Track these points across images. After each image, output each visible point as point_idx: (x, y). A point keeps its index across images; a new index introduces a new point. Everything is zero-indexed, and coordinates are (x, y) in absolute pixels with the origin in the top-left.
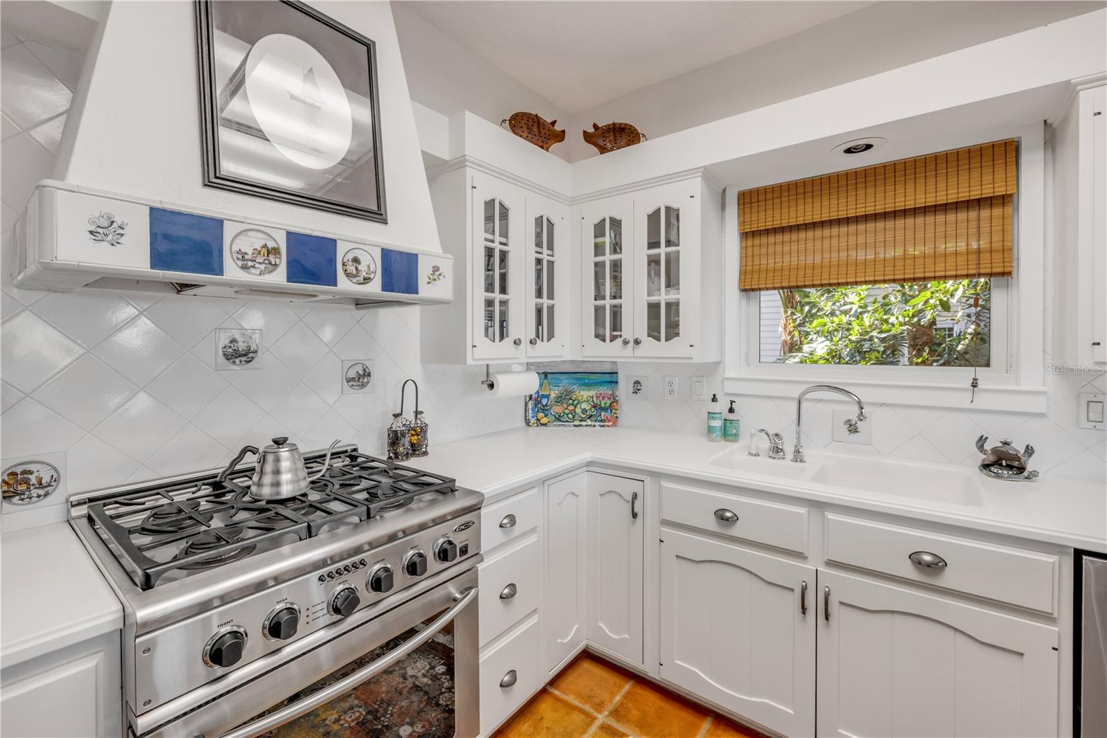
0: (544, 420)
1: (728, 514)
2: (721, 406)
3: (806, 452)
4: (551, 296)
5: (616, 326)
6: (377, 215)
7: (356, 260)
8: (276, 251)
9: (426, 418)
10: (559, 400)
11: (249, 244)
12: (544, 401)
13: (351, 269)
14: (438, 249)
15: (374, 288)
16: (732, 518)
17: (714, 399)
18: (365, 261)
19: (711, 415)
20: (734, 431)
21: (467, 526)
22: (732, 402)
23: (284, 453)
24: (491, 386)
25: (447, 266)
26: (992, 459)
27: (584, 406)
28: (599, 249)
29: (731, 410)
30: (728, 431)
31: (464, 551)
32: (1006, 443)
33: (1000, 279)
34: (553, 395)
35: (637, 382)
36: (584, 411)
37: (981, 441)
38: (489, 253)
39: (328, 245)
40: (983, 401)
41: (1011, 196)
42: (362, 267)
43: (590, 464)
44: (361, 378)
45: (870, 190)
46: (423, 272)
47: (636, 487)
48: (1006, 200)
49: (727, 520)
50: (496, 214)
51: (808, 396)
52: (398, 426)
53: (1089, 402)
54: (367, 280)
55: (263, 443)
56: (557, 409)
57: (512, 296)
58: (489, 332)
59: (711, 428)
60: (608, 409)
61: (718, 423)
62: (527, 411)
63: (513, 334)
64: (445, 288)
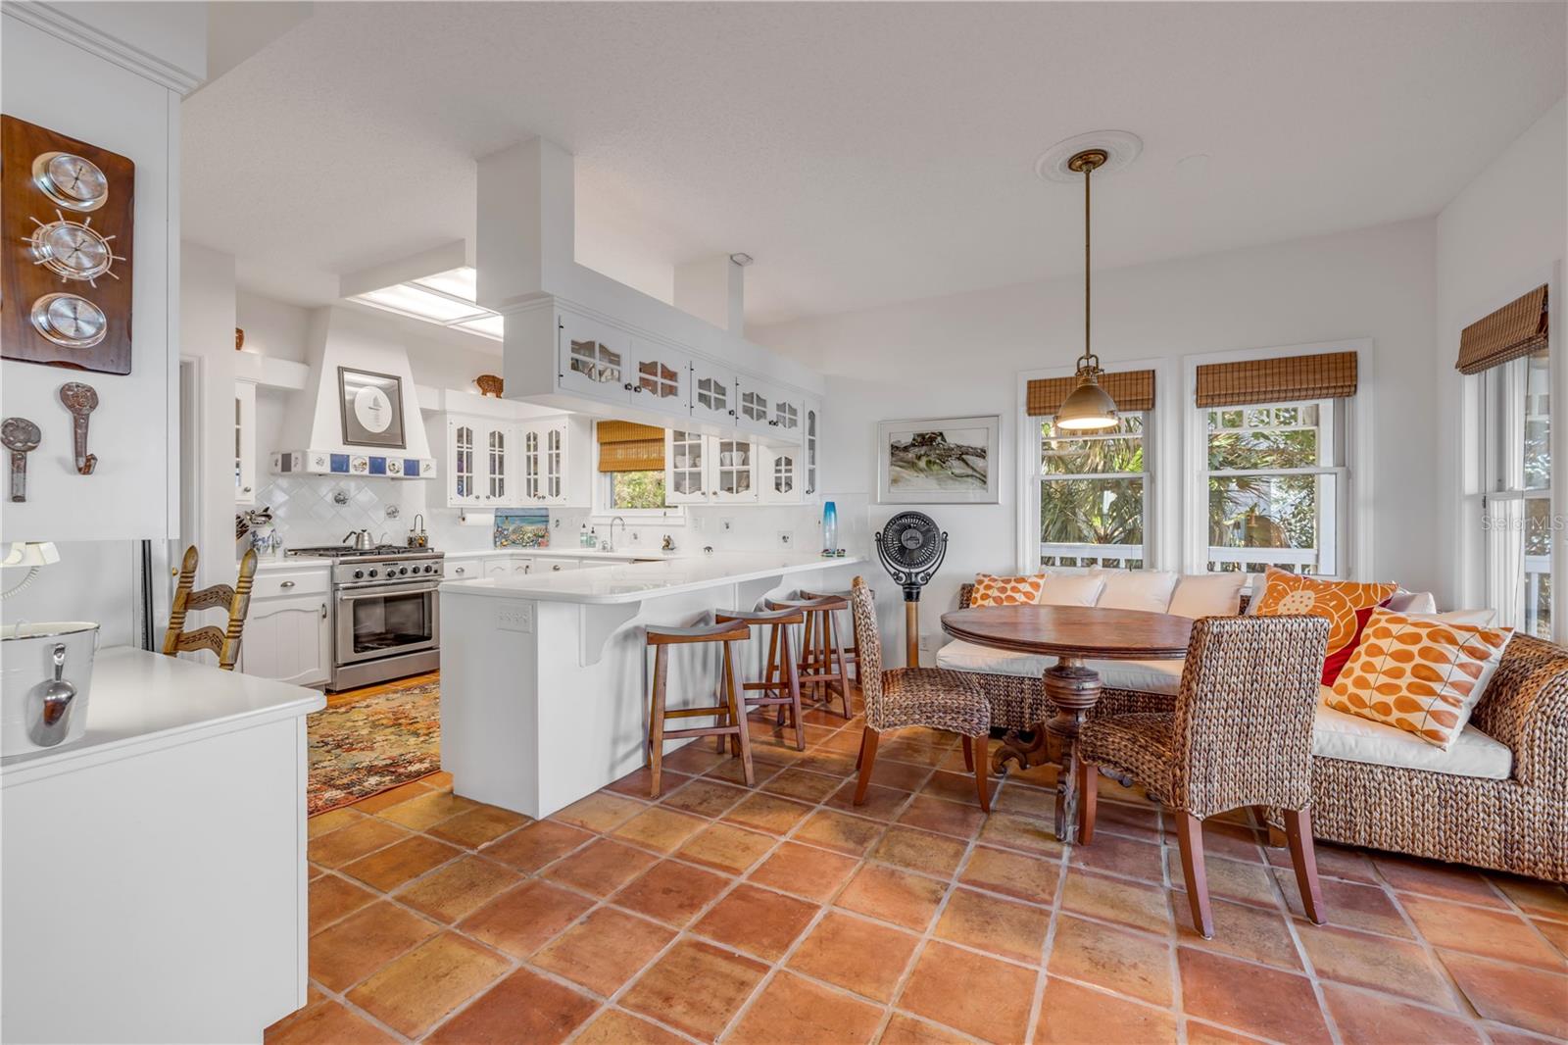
0: (505, 543)
2: (588, 530)
4: (501, 473)
5: (536, 490)
6: (403, 446)
7: (393, 465)
8: (365, 464)
9: (428, 533)
10: (514, 532)
11: (357, 462)
12: (505, 533)
13: (392, 467)
14: (430, 457)
15: (401, 474)
17: (584, 526)
18: (397, 464)
19: (582, 534)
20: (593, 542)
21: (437, 563)
22: (593, 528)
23: (365, 534)
24: (464, 519)
25: (433, 464)
27: (529, 534)
28: (529, 450)
29: (593, 532)
30: (590, 542)
31: (436, 572)
34: (511, 529)
35: (557, 521)
36: (529, 538)
38: (460, 455)
39: (384, 459)
40: (668, 521)
42: (396, 467)
43: (512, 555)
44: (394, 513)
46: (422, 467)
47: (527, 563)
50: (465, 436)
52: (412, 535)
53: (694, 519)
54: (398, 472)
55: (356, 531)
56: (513, 537)
57: (475, 474)
58: (460, 492)
59: (582, 541)
60: (543, 537)
61: (584, 538)
62: (495, 537)
63: (475, 493)
64: (432, 473)
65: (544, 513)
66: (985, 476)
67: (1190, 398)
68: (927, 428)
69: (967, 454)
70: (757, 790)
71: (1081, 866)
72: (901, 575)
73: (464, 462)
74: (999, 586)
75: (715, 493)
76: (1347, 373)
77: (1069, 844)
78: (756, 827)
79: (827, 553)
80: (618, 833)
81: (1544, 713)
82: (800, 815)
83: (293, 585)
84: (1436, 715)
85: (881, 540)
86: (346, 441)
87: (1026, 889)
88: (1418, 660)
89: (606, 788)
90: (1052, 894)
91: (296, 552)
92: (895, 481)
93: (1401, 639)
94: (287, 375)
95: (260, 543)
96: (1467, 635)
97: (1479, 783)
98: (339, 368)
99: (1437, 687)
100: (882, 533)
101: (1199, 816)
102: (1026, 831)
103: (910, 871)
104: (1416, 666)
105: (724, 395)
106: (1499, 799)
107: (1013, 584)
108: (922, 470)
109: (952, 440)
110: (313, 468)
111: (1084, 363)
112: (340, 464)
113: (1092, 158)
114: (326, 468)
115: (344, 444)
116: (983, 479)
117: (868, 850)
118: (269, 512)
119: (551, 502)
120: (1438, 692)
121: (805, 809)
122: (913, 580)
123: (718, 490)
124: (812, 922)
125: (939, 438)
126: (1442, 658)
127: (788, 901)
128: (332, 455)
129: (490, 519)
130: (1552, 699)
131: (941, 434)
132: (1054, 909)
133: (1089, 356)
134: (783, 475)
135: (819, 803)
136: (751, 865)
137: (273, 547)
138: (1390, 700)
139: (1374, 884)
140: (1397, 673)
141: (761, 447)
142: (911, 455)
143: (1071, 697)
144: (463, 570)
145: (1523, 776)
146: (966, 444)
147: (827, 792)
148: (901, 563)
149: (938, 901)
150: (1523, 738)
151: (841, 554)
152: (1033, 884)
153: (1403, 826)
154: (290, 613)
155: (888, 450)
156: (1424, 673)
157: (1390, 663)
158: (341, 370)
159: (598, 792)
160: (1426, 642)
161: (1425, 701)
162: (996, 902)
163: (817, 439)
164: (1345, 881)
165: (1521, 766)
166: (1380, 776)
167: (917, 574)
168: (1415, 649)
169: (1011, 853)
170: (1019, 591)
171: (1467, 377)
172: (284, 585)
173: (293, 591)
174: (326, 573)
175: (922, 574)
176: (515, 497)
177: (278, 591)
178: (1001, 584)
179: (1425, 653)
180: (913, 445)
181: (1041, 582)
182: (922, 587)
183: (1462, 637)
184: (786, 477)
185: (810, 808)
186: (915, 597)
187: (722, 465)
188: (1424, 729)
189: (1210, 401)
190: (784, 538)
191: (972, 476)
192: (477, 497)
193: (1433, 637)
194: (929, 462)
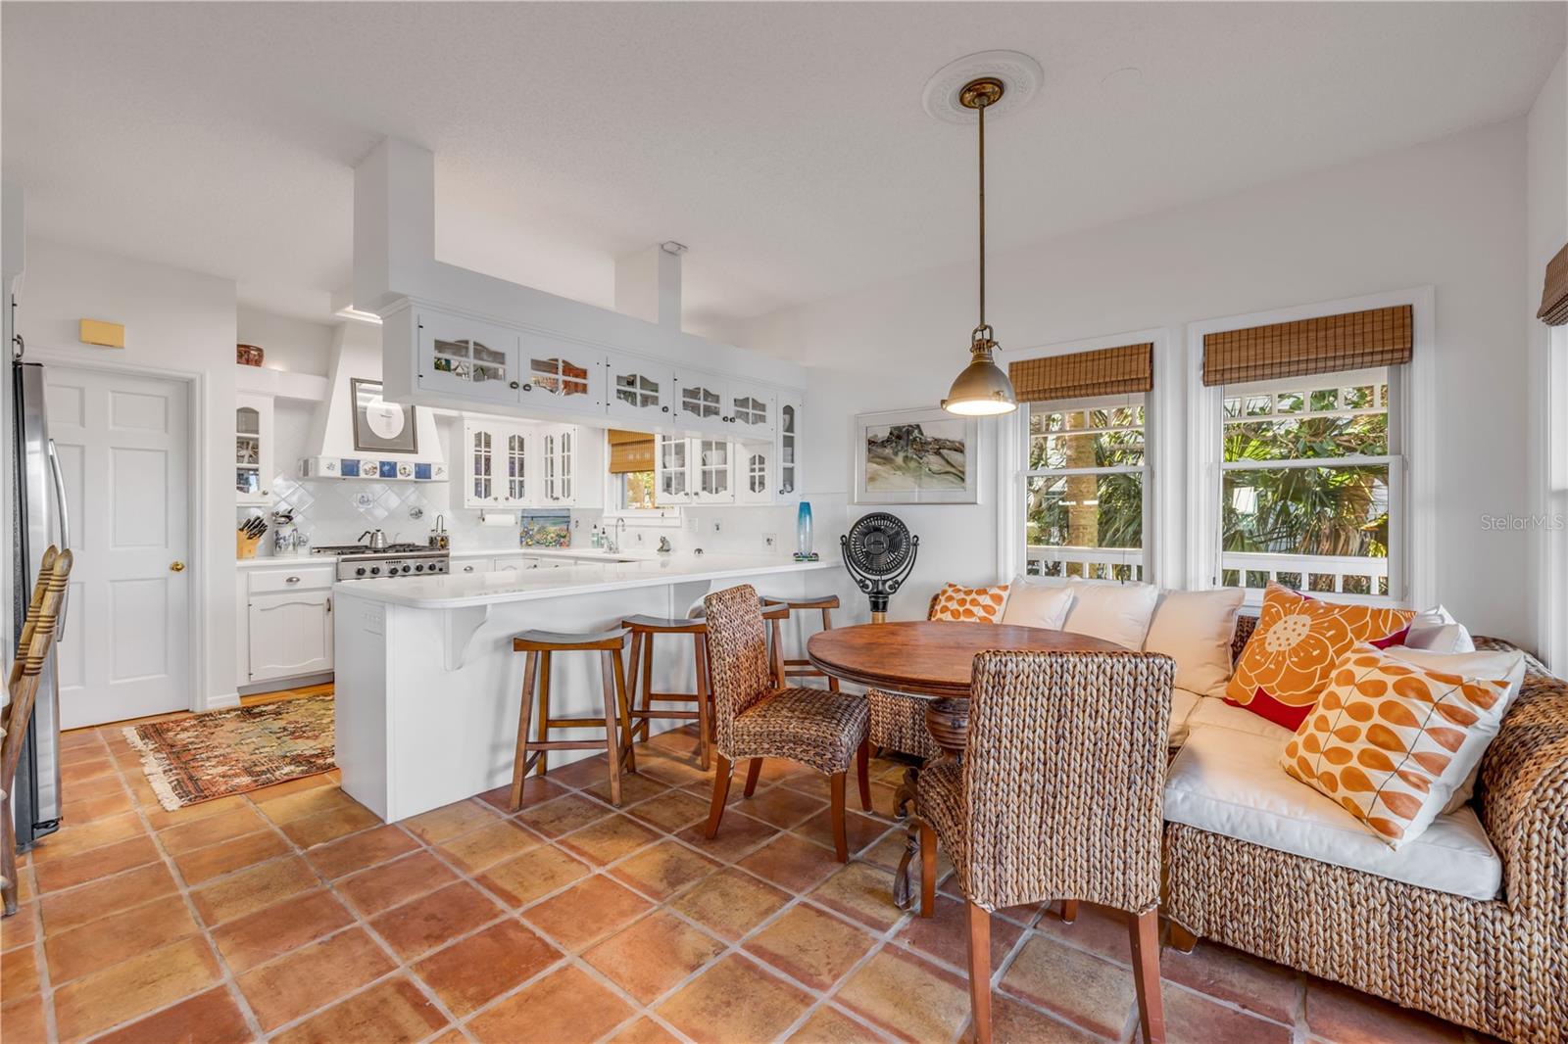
0: (530, 543)
2: (599, 530)
4: (522, 475)
6: (415, 451)
7: (404, 469)
8: (376, 468)
9: (450, 534)
10: (539, 531)
11: (367, 467)
12: (531, 533)
13: (403, 471)
14: (443, 461)
15: (412, 477)
17: (595, 527)
18: (408, 468)
19: (593, 535)
21: (442, 561)
22: (604, 529)
23: (379, 534)
24: (483, 520)
25: (445, 468)
27: (552, 535)
28: (546, 452)
29: (604, 533)
31: (441, 570)
34: (536, 530)
35: (577, 521)
36: (552, 538)
38: (478, 457)
39: (393, 466)
42: (407, 471)
43: (524, 554)
44: (419, 514)
46: (434, 471)
47: (535, 562)
52: (434, 535)
53: (689, 520)
54: (409, 475)
55: (373, 531)
56: (538, 537)
57: (493, 477)
58: (478, 493)
59: (593, 542)
60: (564, 537)
61: (596, 539)
62: (521, 537)
63: (493, 495)
64: (444, 476)
65: (565, 514)
66: (963, 473)
67: (1196, 374)
68: (903, 421)
69: (944, 448)
70: (622, 812)
71: (904, 944)
72: (868, 582)
73: (484, 465)
74: (960, 597)
75: (696, 494)
76: (1399, 333)
77: (911, 913)
78: (582, 853)
79: (799, 557)
80: (444, 846)
81: (1545, 810)
82: (639, 845)
83: (298, 580)
84: (1390, 799)
85: (845, 543)
86: (357, 448)
87: (812, 966)
88: (1377, 719)
89: (478, 796)
90: (836, 977)
91: (319, 550)
92: (872, 479)
93: (1363, 688)
94: (305, 387)
95: (282, 541)
96: (1445, 688)
97: (1447, 900)
98: (352, 379)
99: (1395, 758)
100: (847, 536)
101: (986, 906)
102: (872, 892)
103: (699, 925)
104: (1375, 726)
105: (657, 391)
106: (1476, 928)
107: (974, 596)
108: (899, 468)
109: (930, 433)
110: (324, 472)
111: (979, 336)
112: (350, 469)
113: (989, 88)
114: (337, 473)
115: (355, 450)
116: (961, 477)
117: (676, 893)
118: (291, 514)
119: (564, 503)
120: (1396, 765)
121: (650, 837)
122: (880, 587)
123: (699, 490)
124: (540, 974)
125: (916, 431)
126: (1408, 719)
127: (538, 945)
128: (342, 460)
129: (510, 520)
130: (1558, 790)
131: (918, 426)
132: (823, 998)
133: (984, 327)
134: (757, 474)
135: (670, 831)
136: (538, 897)
137: (294, 545)
138: (1337, 770)
139: (1288, 1021)
140: (1349, 735)
141: (737, 446)
142: (888, 451)
143: (947, 735)
144: (471, 569)
145: (1514, 901)
146: (944, 438)
147: (692, 819)
148: (868, 570)
149: (693, 968)
150: (1515, 844)
151: (814, 557)
152: (825, 960)
153: (1341, 946)
154: (297, 606)
155: (864, 446)
156: (1382, 738)
157: (1345, 720)
158: (354, 382)
159: (470, 799)
160: (1391, 695)
161: (1376, 777)
162: (764, 976)
163: (797, 434)
164: (1247, 1012)
165: (1513, 884)
166: (1309, 874)
167: (885, 582)
168: (1376, 703)
169: (831, 917)
170: (979, 604)
171: (1554, 329)
172: (290, 580)
173: (298, 586)
174: (330, 570)
175: (890, 583)
176: (535, 498)
177: (284, 586)
178: (962, 596)
179: (1387, 709)
180: (888, 440)
181: (1005, 594)
182: (890, 596)
183: (1438, 689)
184: (759, 476)
185: (657, 836)
186: (881, 606)
187: (704, 464)
188: (1371, 816)
189: (1219, 377)
190: (768, 540)
191: (947, 473)
192: (496, 499)
193: (1400, 688)
194: (906, 458)
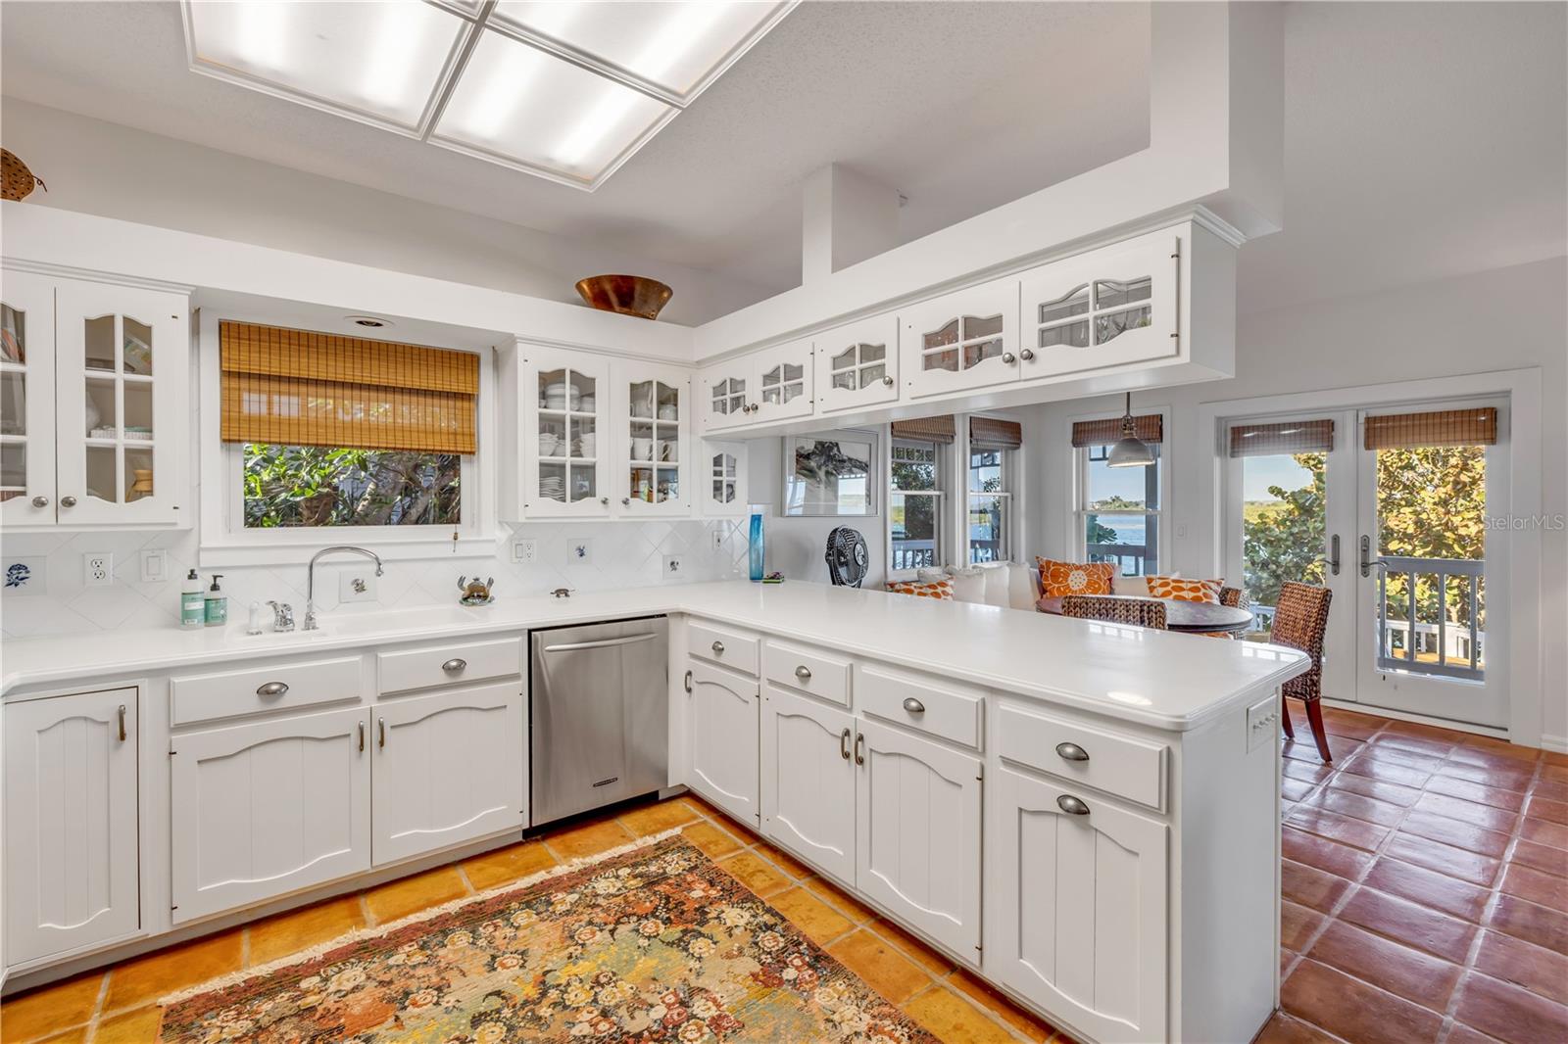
1: (274, 687)
3: (318, 618)
5: (12, 476)
16: (279, 690)
17: (192, 575)
19: (188, 596)
20: (222, 612)
22: (215, 577)
26: (467, 593)
29: (215, 587)
30: (211, 614)
32: (477, 579)
33: (468, 456)
35: (20, 567)
37: (462, 580)
40: (463, 550)
41: (473, 395)
45: (375, 363)
48: (469, 397)
49: (274, 692)
51: (321, 560)
53: (517, 545)
61: (196, 605)
67: (968, 445)
68: (827, 437)
69: (855, 467)
75: (623, 502)
108: (822, 481)
109: (845, 451)
123: (629, 496)
125: (836, 449)
131: (837, 444)
134: (724, 478)
142: (813, 464)
146: (855, 458)
151: (779, 577)
155: (794, 456)
180: (815, 453)
184: (727, 481)
189: (975, 448)
194: (827, 473)
